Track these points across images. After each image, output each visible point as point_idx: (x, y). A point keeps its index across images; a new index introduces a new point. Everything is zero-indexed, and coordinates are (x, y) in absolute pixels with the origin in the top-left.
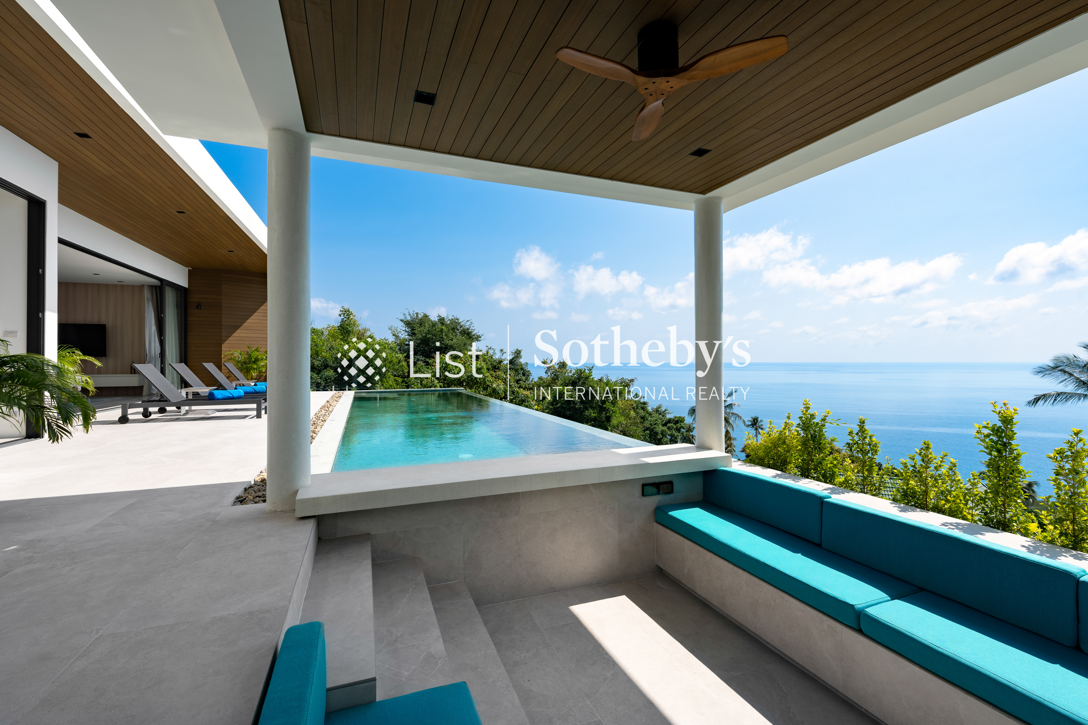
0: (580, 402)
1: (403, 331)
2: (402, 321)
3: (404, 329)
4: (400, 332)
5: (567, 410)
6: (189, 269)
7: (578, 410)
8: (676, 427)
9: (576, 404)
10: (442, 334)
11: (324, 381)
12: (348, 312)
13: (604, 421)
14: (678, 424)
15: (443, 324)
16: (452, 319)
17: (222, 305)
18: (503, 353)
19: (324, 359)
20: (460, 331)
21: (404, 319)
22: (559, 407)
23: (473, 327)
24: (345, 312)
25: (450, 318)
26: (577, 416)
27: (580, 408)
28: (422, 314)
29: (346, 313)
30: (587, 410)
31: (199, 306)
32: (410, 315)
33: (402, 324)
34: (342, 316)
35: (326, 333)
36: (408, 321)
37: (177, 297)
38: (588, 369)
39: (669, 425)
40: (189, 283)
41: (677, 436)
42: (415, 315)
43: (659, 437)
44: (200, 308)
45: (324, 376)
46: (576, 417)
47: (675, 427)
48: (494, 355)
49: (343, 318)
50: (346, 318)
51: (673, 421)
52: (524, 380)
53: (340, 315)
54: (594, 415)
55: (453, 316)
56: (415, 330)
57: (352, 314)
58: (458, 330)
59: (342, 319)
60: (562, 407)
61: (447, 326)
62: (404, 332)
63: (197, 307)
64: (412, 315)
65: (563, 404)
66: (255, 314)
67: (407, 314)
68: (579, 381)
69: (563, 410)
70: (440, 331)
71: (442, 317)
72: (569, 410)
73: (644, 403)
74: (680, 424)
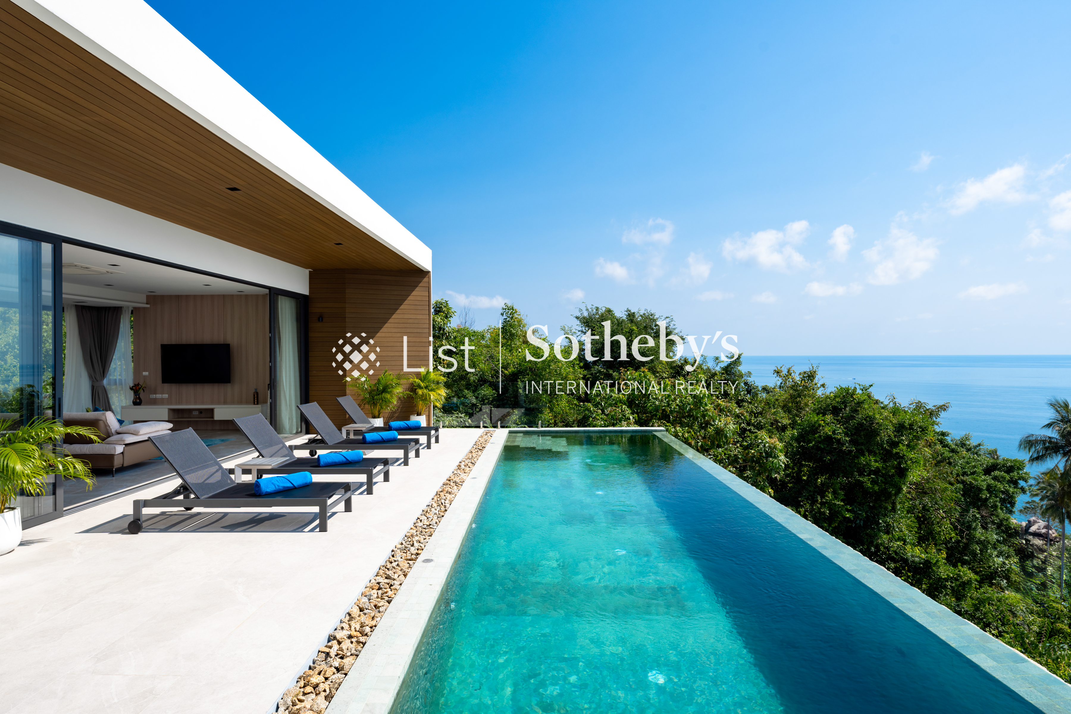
0: (849, 441)
1: (579, 331)
2: (577, 318)
3: (580, 329)
4: (575, 333)
5: (827, 454)
6: (310, 271)
7: (847, 454)
8: (1011, 478)
9: (843, 444)
10: (631, 336)
11: (480, 401)
12: (512, 310)
13: (893, 475)
14: (1013, 472)
15: (632, 321)
16: (644, 314)
17: (347, 316)
18: (718, 362)
19: (481, 373)
20: (655, 330)
21: (580, 315)
22: (812, 447)
23: (674, 325)
24: (509, 309)
25: (642, 314)
26: (844, 463)
27: (850, 452)
28: (604, 309)
29: (510, 312)
30: (864, 455)
31: (321, 318)
32: (587, 310)
33: (578, 322)
34: (504, 315)
35: (488, 336)
36: (584, 318)
37: (297, 308)
38: (862, 388)
39: (997, 473)
40: (310, 288)
41: (1013, 493)
42: (595, 310)
43: (984, 497)
44: (322, 321)
45: (480, 396)
46: (843, 465)
47: (1008, 477)
48: (704, 365)
49: (506, 317)
50: (509, 317)
51: (1003, 466)
52: (750, 401)
53: (502, 314)
54: (877, 464)
55: (646, 310)
56: (594, 330)
57: (516, 312)
58: (653, 329)
59: (505, 319)
60: (817, 448)
61: (637, 324)
62: (580, 333)
63: (319, 320)
64: (590, 310)
65: (820, 442)
66: (386, 325)
67: (584, 309)
68: (846, 406)
69: (819, 452)
70: (629, 332)
71: (632, 311)
72: (830, 453)
73: (943, 434)
74: (1018, 473)
